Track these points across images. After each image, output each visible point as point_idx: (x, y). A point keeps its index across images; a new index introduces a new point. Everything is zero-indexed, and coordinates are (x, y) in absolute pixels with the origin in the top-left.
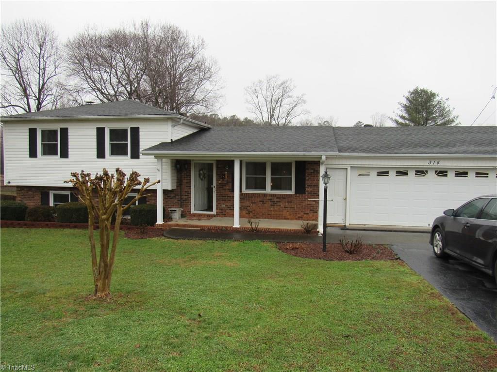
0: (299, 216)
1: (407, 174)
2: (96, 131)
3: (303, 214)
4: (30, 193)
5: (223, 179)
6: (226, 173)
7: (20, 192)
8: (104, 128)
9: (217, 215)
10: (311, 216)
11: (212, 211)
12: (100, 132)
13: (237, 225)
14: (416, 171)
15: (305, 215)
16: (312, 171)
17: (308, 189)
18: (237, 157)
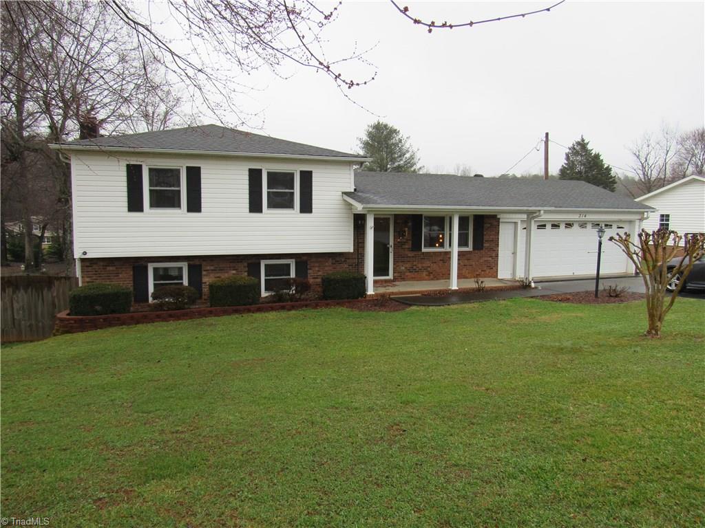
0: (478, 273)
1: (559, 226)
2: (247, 173)
3: (480, 271)
4: (111, 268)
5: (403, 236)
6: (406, 229)
7: (90, 269)
8: (261, 170)
9: (395, 279)
10: (487, 272)
11: (388, 275)
12: (255, 176)
13: (454, 286)
14: (566, 224)
15: (483, 273)
16: (489, 225)
17: (486, 245)
18: (456, 211)
